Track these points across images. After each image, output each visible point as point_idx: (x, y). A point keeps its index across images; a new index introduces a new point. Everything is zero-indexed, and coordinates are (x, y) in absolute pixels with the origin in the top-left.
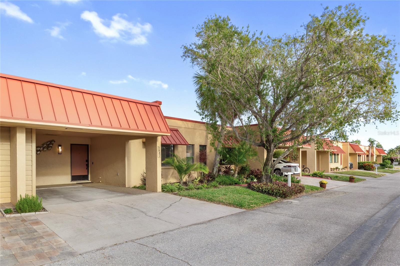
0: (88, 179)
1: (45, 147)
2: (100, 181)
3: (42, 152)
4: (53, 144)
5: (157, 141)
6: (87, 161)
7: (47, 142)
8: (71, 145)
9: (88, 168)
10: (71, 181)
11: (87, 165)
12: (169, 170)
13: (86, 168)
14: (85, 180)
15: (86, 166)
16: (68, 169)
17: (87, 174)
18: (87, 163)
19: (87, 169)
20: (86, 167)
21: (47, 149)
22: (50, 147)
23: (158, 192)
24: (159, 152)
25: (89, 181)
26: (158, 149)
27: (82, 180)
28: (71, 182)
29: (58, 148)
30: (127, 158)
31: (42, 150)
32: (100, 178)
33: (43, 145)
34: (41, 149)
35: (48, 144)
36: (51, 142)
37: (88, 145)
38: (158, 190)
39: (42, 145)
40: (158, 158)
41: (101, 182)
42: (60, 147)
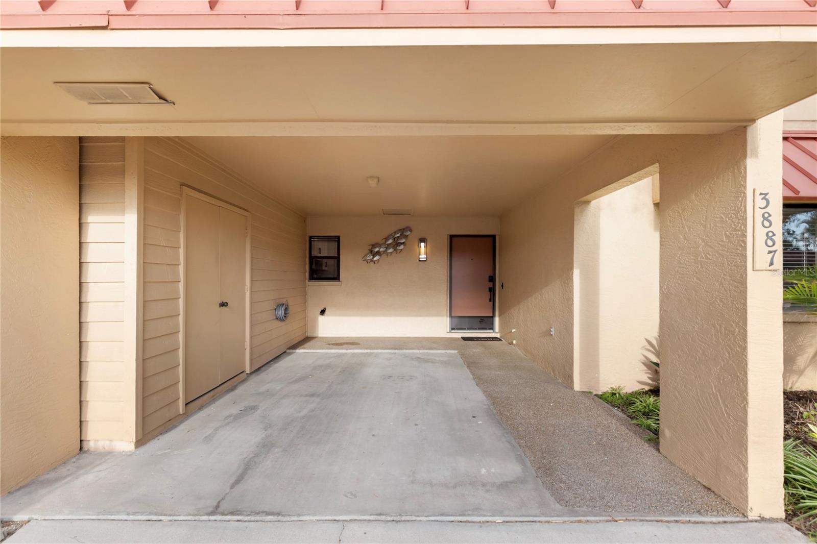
0: (492, 328)
1: (388, 245)
2: (514, 342)
3: (384, 256)
4: (406, 237)
5: (745, 156)
6: (492, 279)
7: (395, 233)
8: (452, 237)
9: (492, 299)
10: (450, 332)
11: (492, 290)
12: (800, 327)
13: (489, 298)
14: (486, 329)
15: (489, 293)
16: (443, 299)
17: (492, 315)
18: (491, 285)
19: (490, 301)
20: (487, 295)
21: (395, 250)
22: (402, 243)
23: (752, 515)
24: (761, 233)
25: (494, 332)
26: (759, 213)
27: (479, 329)
28: (451, 334)
29: (419, 247)
30: (584, 274)
31: (384, 252)
32: (513, 330)
33: (387, 239)
34: (381, 250)
35: (396, 236)
36: (403, 232)
37: (494, 237)
38: (750, 504)
39: (384, 241)
40: (752, 278)
41: (517, 345)
42: (423, 245)
